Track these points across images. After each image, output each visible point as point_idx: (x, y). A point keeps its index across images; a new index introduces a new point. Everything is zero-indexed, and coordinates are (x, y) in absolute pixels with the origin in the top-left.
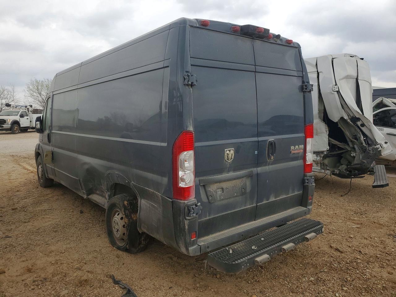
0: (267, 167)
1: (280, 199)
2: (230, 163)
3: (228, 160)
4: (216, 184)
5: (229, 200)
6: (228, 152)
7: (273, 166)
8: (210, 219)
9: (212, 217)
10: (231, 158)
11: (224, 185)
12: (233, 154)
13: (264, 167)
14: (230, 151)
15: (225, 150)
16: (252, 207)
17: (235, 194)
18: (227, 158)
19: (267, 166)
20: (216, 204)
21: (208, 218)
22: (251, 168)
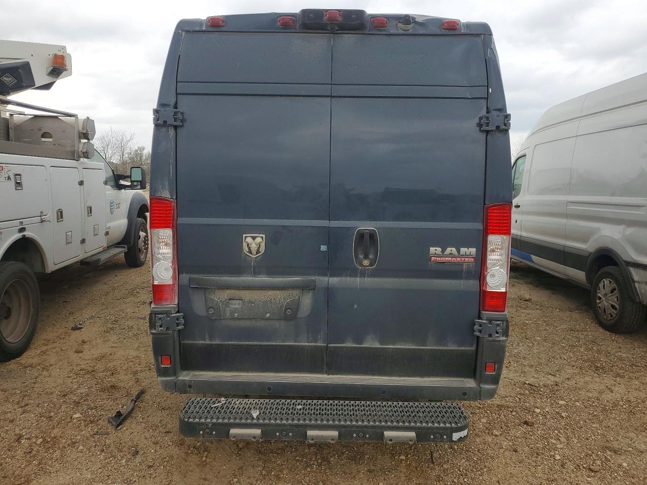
0: (358, 279)
1: (396, 349)
2: (258, 259)
3: (251, 253)
4: (228, 291)
5: (253, 321)
6: (249, 240)
7: (377, 280)
8: (211, 345)
9: (217, 342)
10: (258, 252)
11: (247, 295)
12: (263, 245)
13: (349, 278)
14: (254, 238)
15: (244, 235)
16: (314, 346)
17: (268, 315)
18: (248, 250)
19: (357, 277)
20: (224, 322)
21: (208, 342)
22: (314, 275)
